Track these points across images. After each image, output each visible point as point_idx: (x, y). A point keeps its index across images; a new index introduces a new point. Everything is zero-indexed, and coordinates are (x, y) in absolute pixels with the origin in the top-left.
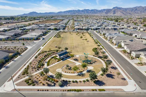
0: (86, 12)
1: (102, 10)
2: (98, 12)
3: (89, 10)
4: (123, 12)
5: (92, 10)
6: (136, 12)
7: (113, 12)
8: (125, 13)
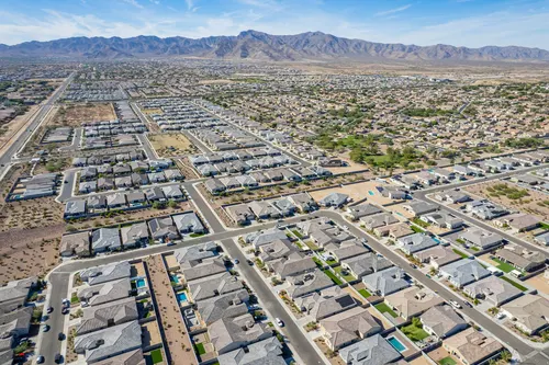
0: (146, 48)
1: (203, 39)
2: (193, 46)
3: (156, 38)
4: (271, 51)
5: (169, 40)
6: (305, 51)
7: (240, 51)
8: (275, 54)
